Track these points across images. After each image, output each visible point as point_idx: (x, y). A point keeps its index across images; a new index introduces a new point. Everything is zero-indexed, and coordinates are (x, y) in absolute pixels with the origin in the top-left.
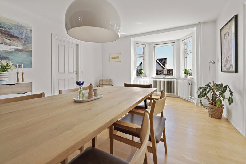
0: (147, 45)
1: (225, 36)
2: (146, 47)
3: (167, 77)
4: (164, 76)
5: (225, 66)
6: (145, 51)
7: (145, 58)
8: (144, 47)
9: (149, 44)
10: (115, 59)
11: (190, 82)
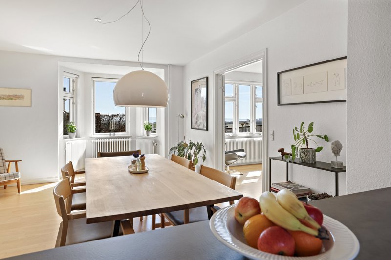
0: (80, 76)
1: (196, 92)
2: (79, 80)
3: (118, 134)
4: (112, 134)
5: (196, 123)
6: (76, 86)
7: (76, 100)
8: (75, 79)
9: (85, 74)
10: (12, 99)
11: (154, 142)
